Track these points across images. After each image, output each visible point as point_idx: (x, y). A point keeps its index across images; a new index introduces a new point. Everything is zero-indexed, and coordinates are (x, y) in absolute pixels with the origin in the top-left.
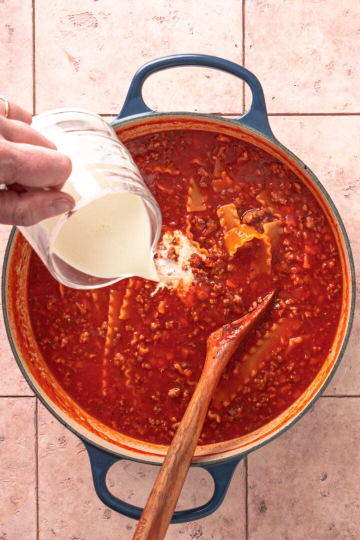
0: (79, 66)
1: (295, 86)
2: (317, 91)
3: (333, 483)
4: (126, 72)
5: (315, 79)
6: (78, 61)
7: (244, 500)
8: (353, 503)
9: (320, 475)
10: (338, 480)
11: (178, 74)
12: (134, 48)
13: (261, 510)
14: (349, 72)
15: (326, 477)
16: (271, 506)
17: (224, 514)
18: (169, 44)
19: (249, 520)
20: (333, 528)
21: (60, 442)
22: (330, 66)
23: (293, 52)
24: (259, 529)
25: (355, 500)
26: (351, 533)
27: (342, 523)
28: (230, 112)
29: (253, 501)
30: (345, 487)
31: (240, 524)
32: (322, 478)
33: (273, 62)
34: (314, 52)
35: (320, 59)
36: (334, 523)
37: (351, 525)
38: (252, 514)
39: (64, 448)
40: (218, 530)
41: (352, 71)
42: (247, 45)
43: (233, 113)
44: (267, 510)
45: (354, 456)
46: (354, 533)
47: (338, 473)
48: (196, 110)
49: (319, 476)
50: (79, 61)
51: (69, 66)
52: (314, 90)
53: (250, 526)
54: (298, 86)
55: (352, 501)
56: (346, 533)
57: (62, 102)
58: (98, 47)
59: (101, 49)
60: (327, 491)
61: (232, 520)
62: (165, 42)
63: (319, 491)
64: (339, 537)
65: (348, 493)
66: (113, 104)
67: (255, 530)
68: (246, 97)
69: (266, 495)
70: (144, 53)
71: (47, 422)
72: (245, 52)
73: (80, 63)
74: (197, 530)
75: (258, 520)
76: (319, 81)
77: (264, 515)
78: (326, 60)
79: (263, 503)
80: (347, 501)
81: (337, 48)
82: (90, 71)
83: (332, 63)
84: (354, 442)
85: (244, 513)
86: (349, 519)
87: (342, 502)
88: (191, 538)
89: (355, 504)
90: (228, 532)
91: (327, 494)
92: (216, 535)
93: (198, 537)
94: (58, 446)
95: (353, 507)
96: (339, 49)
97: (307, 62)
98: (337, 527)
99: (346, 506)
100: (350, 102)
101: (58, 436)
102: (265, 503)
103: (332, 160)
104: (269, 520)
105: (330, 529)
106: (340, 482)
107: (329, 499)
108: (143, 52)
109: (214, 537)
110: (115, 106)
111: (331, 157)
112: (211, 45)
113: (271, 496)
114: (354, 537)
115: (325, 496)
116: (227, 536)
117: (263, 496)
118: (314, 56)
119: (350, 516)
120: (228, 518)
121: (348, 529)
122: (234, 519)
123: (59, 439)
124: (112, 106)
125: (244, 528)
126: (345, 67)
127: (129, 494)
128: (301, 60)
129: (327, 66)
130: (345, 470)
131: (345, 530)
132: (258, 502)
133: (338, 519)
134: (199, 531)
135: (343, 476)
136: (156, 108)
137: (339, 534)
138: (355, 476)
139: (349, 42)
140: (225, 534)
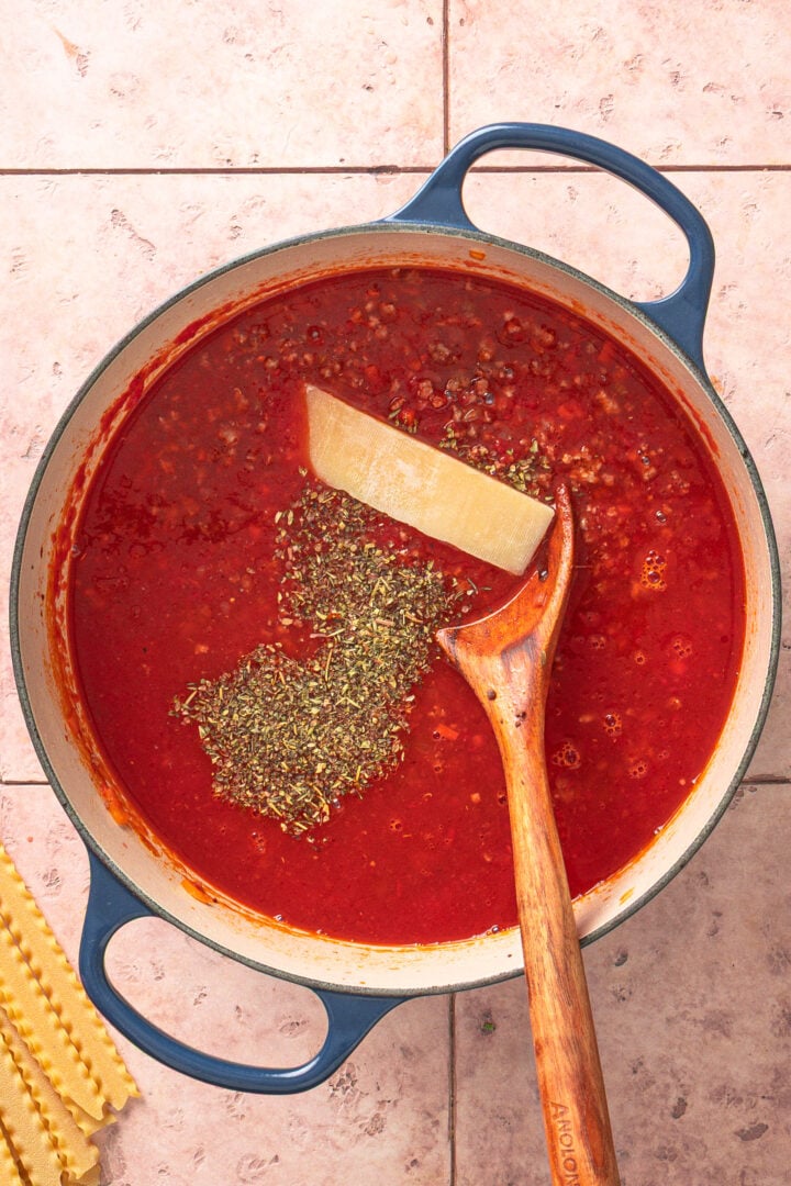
0: (87, 63)
1: (557, 106)
2: (605, 119)
3: (641, 971)
4: (189, 77)
5: (602, 91)
6: (84, 52)
7: (447, 1009)
8: (684, 1015)
9: (612, 953)
10: (652, 965)
11: (303, 81)
12: (206, 24)
13: (483, 1030)
14: (676, 78)
15: (623, 958)
16: (505, 1020)
17: (404, 1039)
18: (283, 17)
19: (457, 1052)
20: (640, 1069)
21: (48, 882)
22: (634, 65)
23: (552, 34)
24: (479, 1072)
25: (688, 1009)
26: (679, 1081)
27: (660, 1059)
28: (415, 165)
29: (467, 1010)
30: (666, 980)
31: (439, 1059)
32: (615, 960)
33: (511, 55)
34: (599, 33)
35: (611, 48)
36: (642, 1057)
37: (680, 1062)
38: (464, 1039)
39: (58, 894)
40: (390, 1073)
41: (681, 74)
42: (453, 19)
43: (423, 165)
44: (498, 1031)
45: (685, 913)
46: (685, 1080)
47: (650, 949)
48: (342, 160)
49: (609, 957)
50: (89, 53)
51: (65, 65)
52: (599, 116)
53: (460, 1065)
54: (564, 107)
55: (681, 1010)
56: (669, 1080)
57: (50, 141)
58: (130, 21)
59: (134, 27)
60: (627, 987)
61: (420, 1051)
62: (274, 12)
63: (610, 988)
64: (653, 1087)
65: (673, 992)
66: (162, 147)
67: (470, 1073)
68: (451, 132)
69: (495, 997)
70: (230, 36)
71: (18, 839)
72: (450, 34)
73: (89, 57)
74: (345, 1072)
75: (478, 1051)
76: (610, 95)
77: (490, 1041)
78: (625, 51)
79: (487, 1014)
80: (670, 1010)
81: (650, 26)
82: (113, 76)
83: (639, 58)
84: (687, 883)
85: (448, 1036)
86: (676, 1049)
87: (660, 1011)
88: (331, 1091)
89: (688, 1016)
90: (413, 1079)
91: (626, 995)
92: (388, 1084)
93: (347, 1088)
94: (43, 892)
95: (684, 1023)
96: (653, 28)
97: (582, 55)
98: (649, 1066)
99: (669, 1020)
100: (678, 143)
101: (43, 871)
102: (493, 1013)
103: (638, 267)
104: (501, 1051)
105: (635, 1072)
106: (655, 967)
107: (633, 1006)
108: (226, 34)
109: (382, 1089)
110: (165, 151)
111: (635, 262)
112: (374, 19)
113: (506, 999)
114: (686, 1088)
115: (624, 999)
116: (411, 1085)
117: (489, 1000)
118: (600, 43)
119: (678, 1042)
120: (412, 1049)
121: (672, 1071)
122: (425, 1050)
123: (45, 877)
124: (160, 152)
125: (446, 1071)
126: (666, 65)
127: (196, 995)
128: (570, 51)
129: (626, 63)
130: (667, 943)
131: (667, 1073)
132: (477, 1013)
133: (652, 1049)
134: (348, 1075)
135: (663, 955)
136: (256, 155)
137: (654, 1083)
138: (688, 955)
139: (675, 11)
140: (407, 1082)
